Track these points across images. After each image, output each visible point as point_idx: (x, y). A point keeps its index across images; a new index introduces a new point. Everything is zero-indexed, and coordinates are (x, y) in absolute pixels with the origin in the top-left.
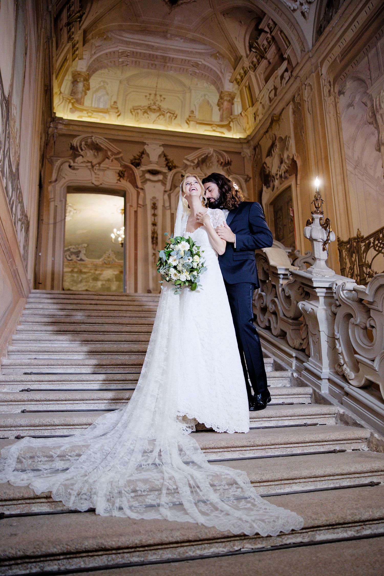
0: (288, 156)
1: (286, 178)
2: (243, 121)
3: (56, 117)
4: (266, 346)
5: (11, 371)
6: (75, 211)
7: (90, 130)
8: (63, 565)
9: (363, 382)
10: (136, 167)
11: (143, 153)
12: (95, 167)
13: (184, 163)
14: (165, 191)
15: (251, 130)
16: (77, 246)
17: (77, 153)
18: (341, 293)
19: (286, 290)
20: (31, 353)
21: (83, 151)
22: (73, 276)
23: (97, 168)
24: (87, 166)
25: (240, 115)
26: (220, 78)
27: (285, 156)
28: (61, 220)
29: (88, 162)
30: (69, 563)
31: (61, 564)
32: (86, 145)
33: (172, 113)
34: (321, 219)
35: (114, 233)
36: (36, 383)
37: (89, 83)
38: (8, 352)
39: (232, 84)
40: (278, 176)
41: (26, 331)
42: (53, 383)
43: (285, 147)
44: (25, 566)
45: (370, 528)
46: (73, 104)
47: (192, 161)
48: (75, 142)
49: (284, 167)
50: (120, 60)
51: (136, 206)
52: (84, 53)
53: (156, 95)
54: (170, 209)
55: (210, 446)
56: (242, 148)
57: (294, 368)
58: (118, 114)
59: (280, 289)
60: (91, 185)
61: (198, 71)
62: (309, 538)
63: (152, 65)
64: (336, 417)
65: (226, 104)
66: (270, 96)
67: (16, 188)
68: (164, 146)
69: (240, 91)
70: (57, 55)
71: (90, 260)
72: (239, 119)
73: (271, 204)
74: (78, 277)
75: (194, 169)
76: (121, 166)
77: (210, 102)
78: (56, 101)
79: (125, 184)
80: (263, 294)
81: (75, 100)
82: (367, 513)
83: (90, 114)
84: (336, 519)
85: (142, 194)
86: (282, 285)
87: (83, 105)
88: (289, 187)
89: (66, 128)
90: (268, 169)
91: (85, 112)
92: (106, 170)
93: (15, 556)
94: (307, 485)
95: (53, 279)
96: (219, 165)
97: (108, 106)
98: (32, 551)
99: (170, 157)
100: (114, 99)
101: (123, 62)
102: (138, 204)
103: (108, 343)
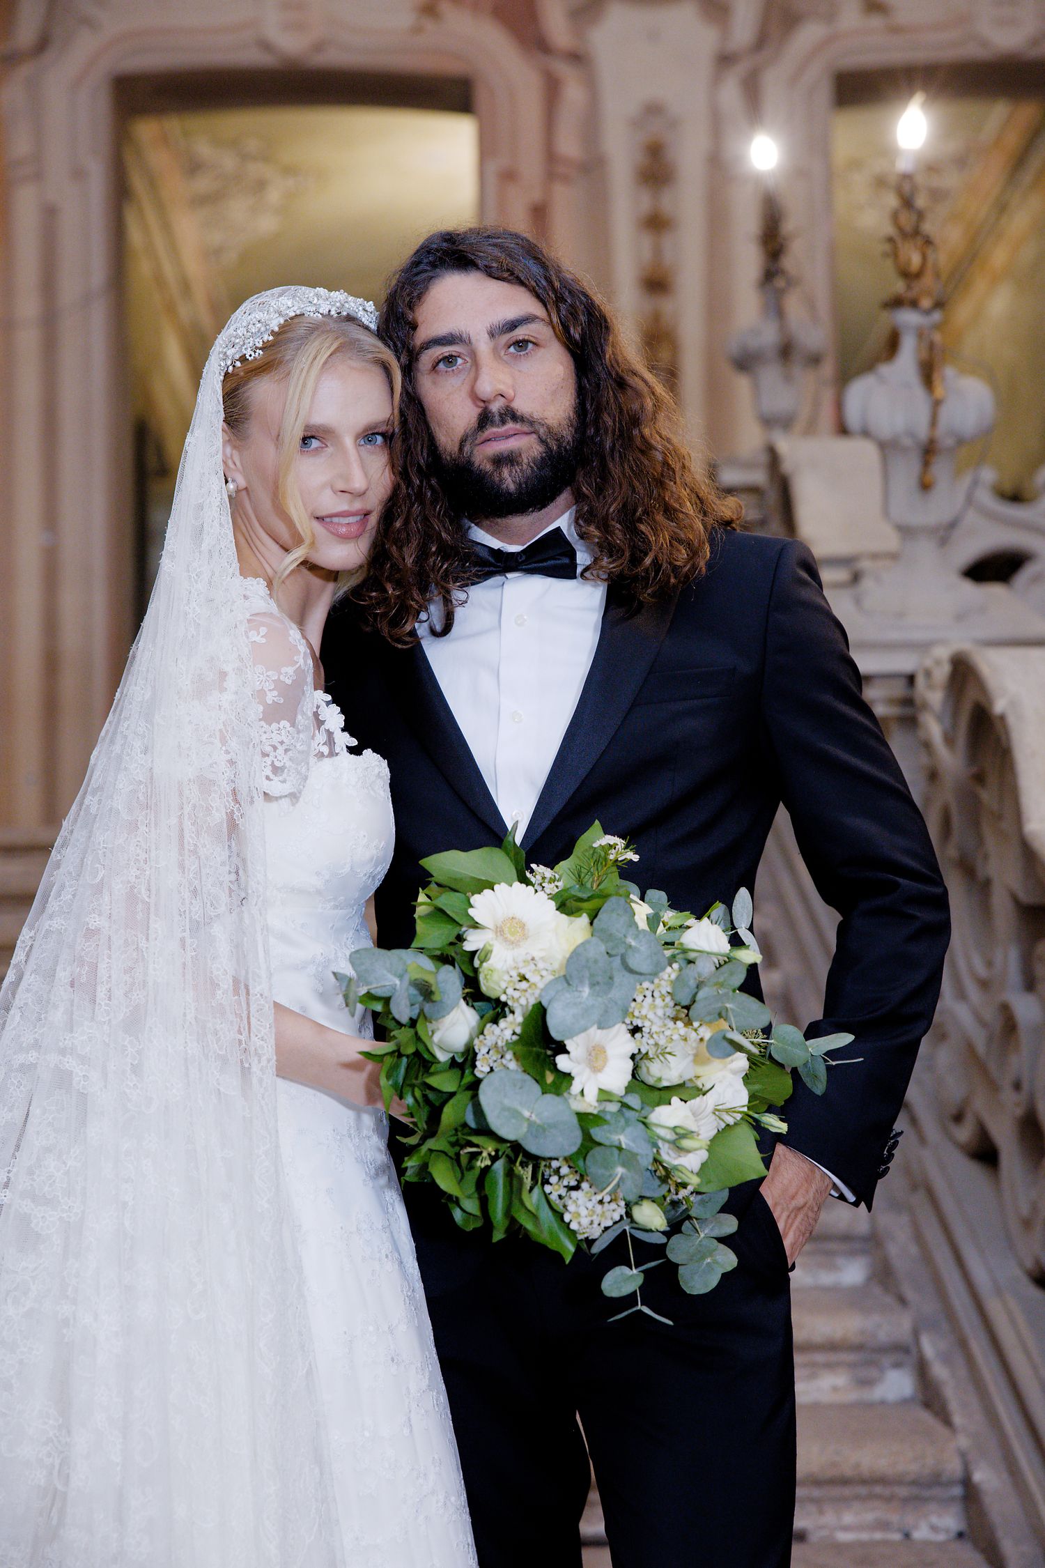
14: (725, 60)
51: (541, 175)
60: (251, 58)
79: (469, 33)
85: (573, 93)
95: (51, 663)
102: (551, 156)
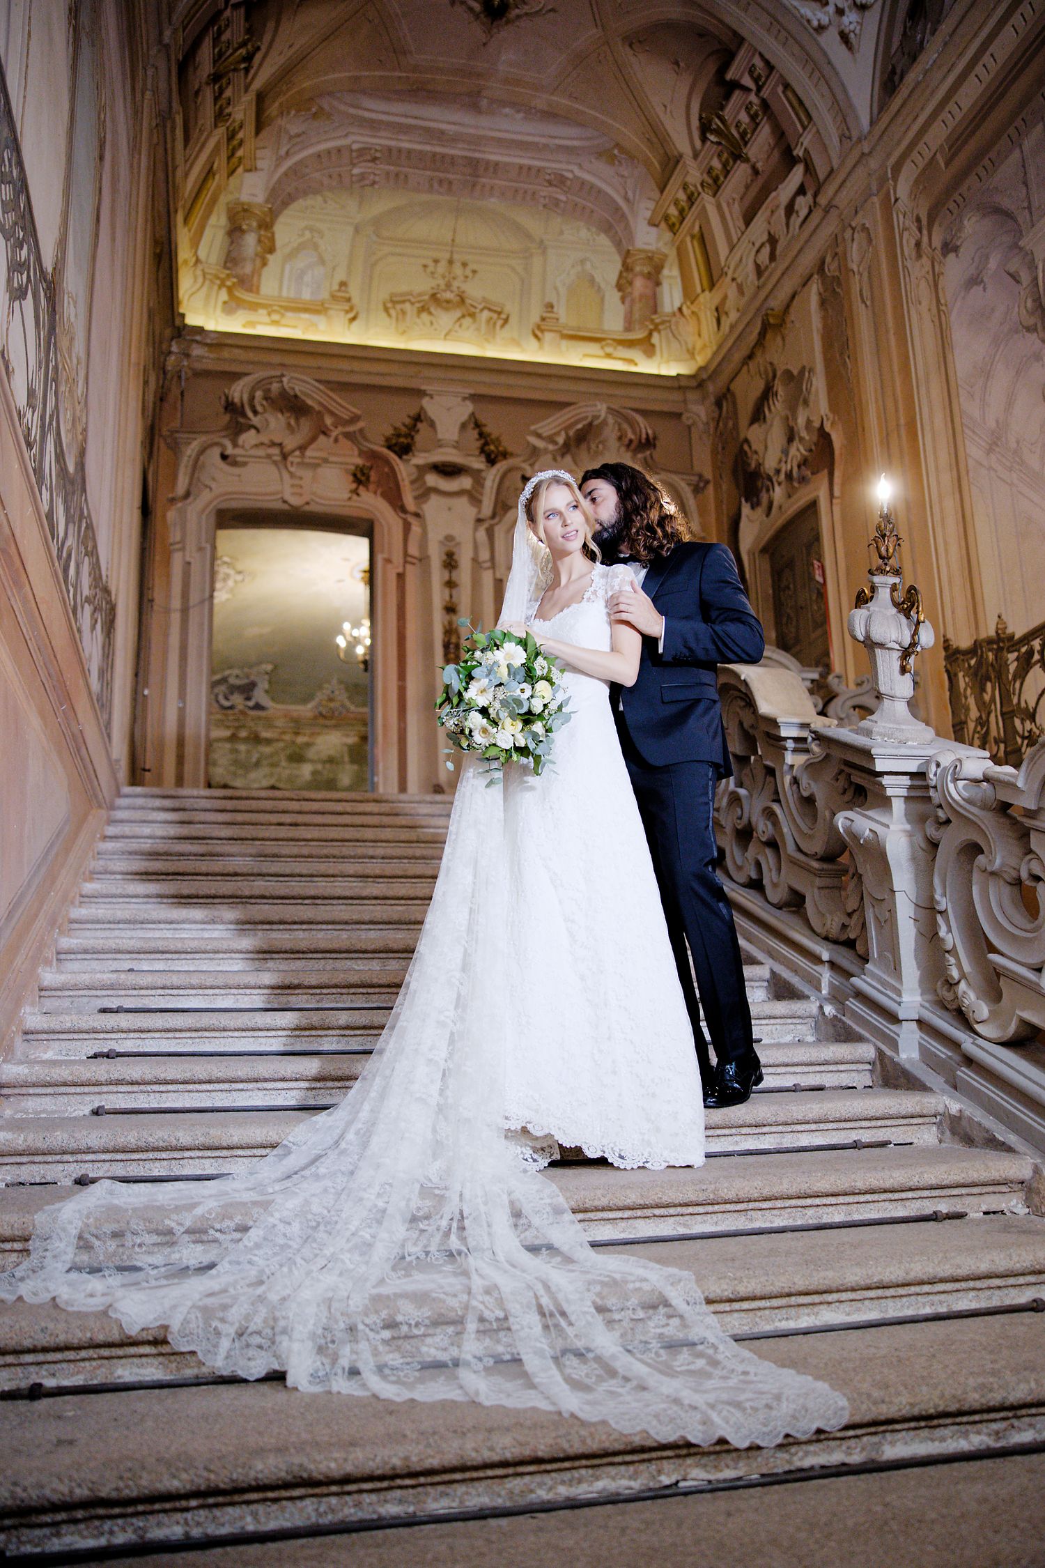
0: (809, 422)
1: (803, 480)
2: (687, 329)
3: (185, 326)
4: (750, 933)
5: (66, 1003)
6: (239, 577)
7: (276, 359)
8: (198, 1524)
9: (1012, 1029)
10: (400, 457)
11: (418, 418)
12: (290, 459)
13: (528, 443)
14: (479, 521)
15: (709, 353)
16: (246, 670)
17: (241, 420)
18: (951, 786)
19: (804, 781)
20: (119, 956)
21: (259, 417)
22: (237, 751)
23: (299, 460)
24: (269, 456)
25: (678, 314)
26: (623, 216)
27: (801, 421)
28: (202, 602)
29: (273, 444)
30: (215, 1517)
31: (191, 1523)
32: (266, 398)
33: (495, 312)
34: (894, 588)
35: (344, 635)
36: (132, 1035)
37: (273, 234)
38: (58, 953)
39: (654, 230)
40: (782, 477)
41: (107, 896)
42: (178, 1035)
43: (799, 397)
44: (97, 1528)
45: (1031, 1425)
46: (230, 290)
47: (551, 439)
48: (238, 391)
49: (798, 451)
50: (356, 171)
51: (401, 561)
52: (259, 153)
53: (451, 262)
54: (493, 567)
55: (597, 1203)
56: (685, 401)
57: (825, 992)
58: (351, 315)
59: (788, 779)
60: (279, 505)
61: (563, 198)
62: (864, 1454)
63: (441, 182)
64: (939, 1125)
65: (639, 284)
66: (759, 262)
67: (77, 519)
68: (475, 398)
69: (678, 249)
70: (186, 161)
71: (279, 706)
72: (677, 323)
73: (764, 550)
74: (248, 752)
75: (555, 459)
76: (361, 453)
77: (598, 279)
78: (186, 283)
79: (372, 503)
80: (742, 792)
81: (235, 280)
82: (1022, 1386)
83: (275, 317)
84: (937, 1400)
85: (416, 529)
86: (792, 766)
87: (258, 292)
88: (813, 506)
89: (212, 356)
90: (755, 457)
91: (263, 312)
92: (317, 465)
93: (68, 1499)
94: (859, 1310)
95: (180, 759)
96: (623, 449)
97: (325, 295)
98: (114, 1486)
99: (491, 429)
100: (340, 275)
101: (362, 177)
102: (406, 554)
103: (324, 927)
